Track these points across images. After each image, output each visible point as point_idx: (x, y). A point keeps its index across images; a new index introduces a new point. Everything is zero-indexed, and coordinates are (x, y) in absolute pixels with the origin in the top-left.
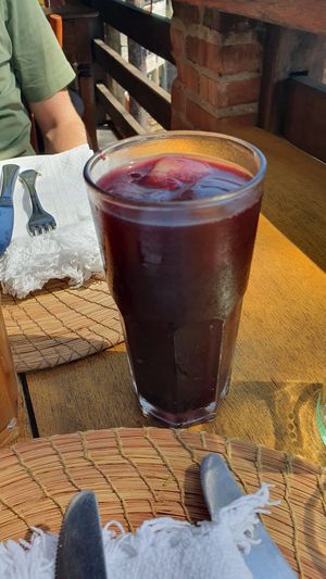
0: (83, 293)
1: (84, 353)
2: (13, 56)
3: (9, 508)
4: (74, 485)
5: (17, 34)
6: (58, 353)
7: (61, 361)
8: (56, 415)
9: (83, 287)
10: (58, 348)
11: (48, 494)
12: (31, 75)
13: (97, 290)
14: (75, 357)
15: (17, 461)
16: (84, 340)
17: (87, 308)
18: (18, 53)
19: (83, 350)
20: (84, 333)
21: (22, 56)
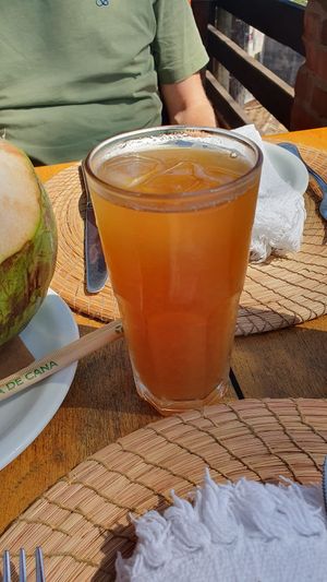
0: (266, 268)
1: (276, 326)
2: (156, 39)
3: (237, 459)
4: (296, 446)
5: (161, 16)
6: (251, 322)
7: (255, 331)
8: (258, 380)
9: (265, 263)
10: (251, 318)
11: (273, 451)
12: (169, 57)
13: (279, 267)
14: (268, 328)
15: (236, 417)
16: (275, 313)
17: (272, 283)
18: (160, 36)
19: (275, 322)
20: (275, 307)
21: (164, 38)
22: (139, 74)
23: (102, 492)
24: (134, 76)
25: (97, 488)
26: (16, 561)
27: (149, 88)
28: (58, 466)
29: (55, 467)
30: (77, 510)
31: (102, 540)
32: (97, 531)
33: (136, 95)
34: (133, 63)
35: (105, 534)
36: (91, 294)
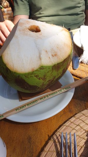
22: (81, 7)
23: (85, 122)
24: (79, 7)
25: (83, 120)
26: (65, 135)
27: (82, 11)
28: (71, 113)
29: (70, 113)
30: (78, 125)
31: (86, 134)
32: (84, 131)
33: (79, 13)
34: (79, 3)
35: (87, 132)
36: (75, 70)
